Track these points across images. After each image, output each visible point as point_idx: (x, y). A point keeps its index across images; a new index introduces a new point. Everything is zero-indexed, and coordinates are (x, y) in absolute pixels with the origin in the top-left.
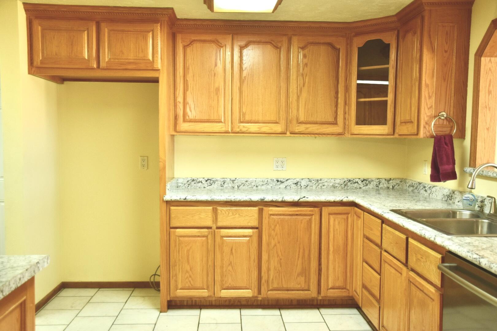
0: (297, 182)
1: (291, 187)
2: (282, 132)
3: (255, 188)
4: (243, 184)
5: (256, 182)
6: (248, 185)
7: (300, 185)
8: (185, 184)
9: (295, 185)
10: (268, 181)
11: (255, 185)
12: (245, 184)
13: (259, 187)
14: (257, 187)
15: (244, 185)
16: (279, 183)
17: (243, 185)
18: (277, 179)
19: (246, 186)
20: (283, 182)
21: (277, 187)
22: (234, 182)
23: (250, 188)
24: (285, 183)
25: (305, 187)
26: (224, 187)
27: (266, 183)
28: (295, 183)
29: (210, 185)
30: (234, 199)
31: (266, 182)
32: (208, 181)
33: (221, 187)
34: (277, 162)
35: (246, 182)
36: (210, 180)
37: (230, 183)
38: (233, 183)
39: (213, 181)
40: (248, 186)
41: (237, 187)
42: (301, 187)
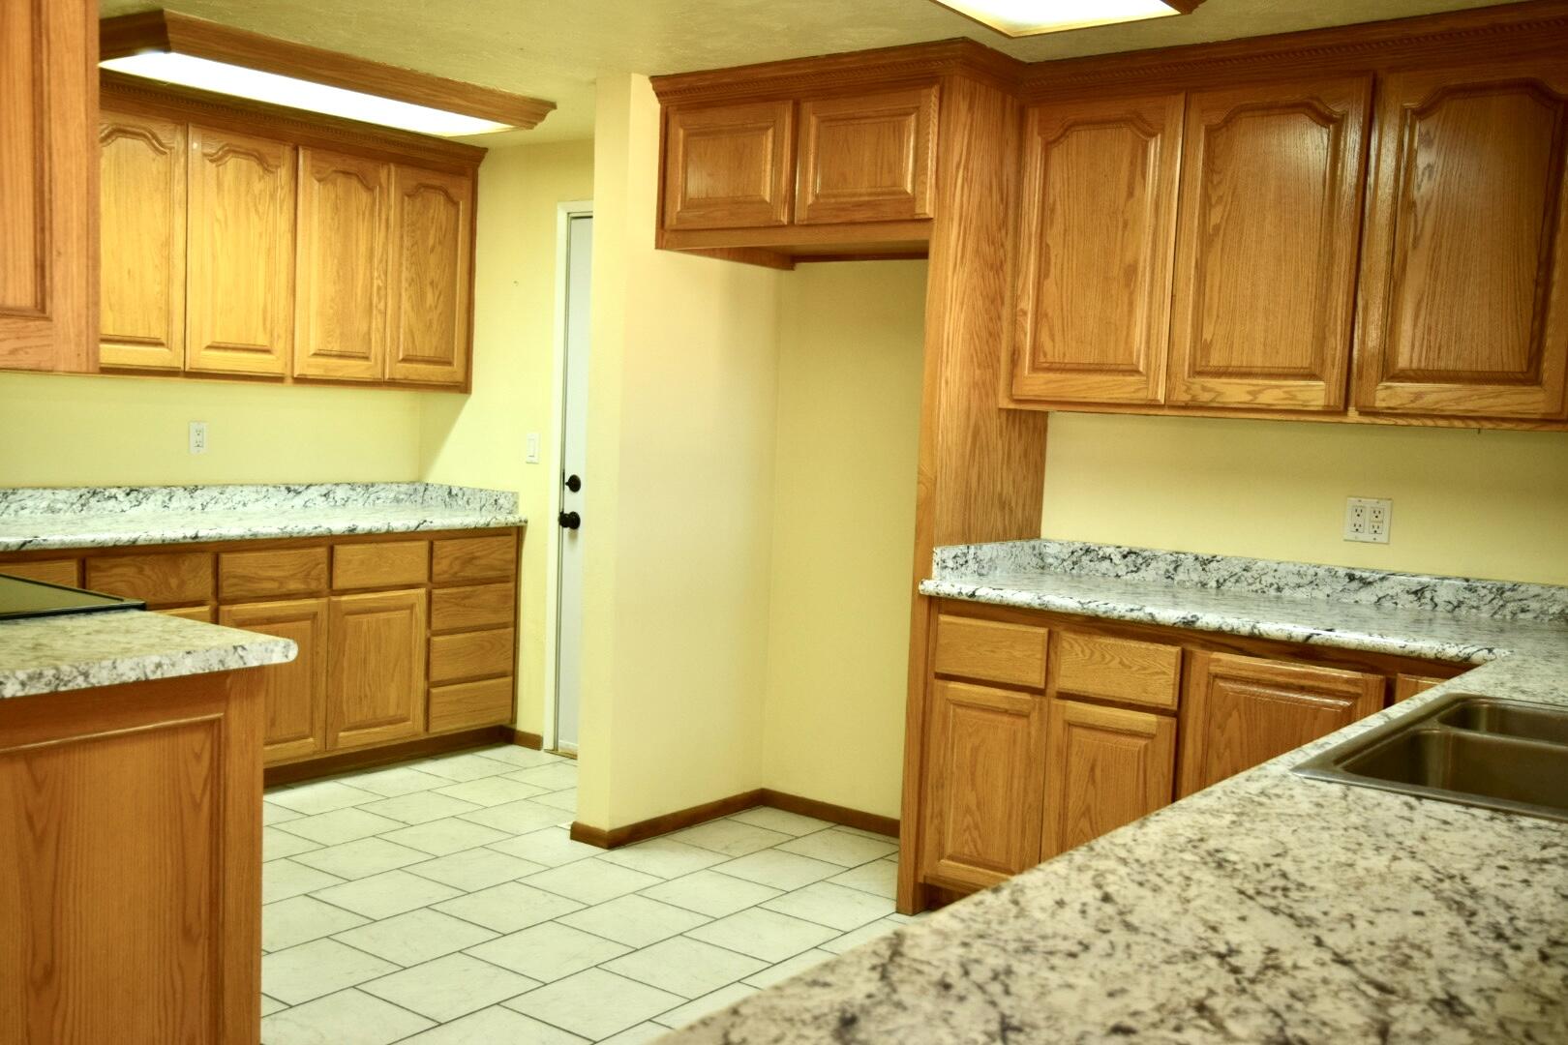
0: (1419, 588)
1: (1396, 603)
2: (1328, 406)
3: (1272, 592)
4: (1235, 578)
5: (1277, 575)
6: (1250, 581)
7: (1432, 599)
8: (1064, 560)
9: (1412, 597)
10: (1316, 574)
11: (1272, 585)
12: (1240, 577)
13: (1287, 592)
14: (1279, 589)
15: (1237, 581)
16: (1355, 585)
17: (1233, 580)
18: (1348, 571)
19: (1246, 583)
20: (1370, 583)
21: (1348, 599)
22: (1207, 569)
23: (1257, 591)
24: (1377, 585)
25: (1450, 607)
26: (1175, 582)
27: (1312, 582)
28: (1414, 590)
29: (1135, 569)
30: (1105, 612)
31: (1309, 578)
32: (1129, 559)
33: (1166, 580)
34: (1359, 512)
35: (1244, 570)
36: (1134, 556)
37: (1196, 569)
38: (1203, 569)
39: (1143, 558)
40: (1250, 584)
41: (1214, 584)
42: (1436, 605)
